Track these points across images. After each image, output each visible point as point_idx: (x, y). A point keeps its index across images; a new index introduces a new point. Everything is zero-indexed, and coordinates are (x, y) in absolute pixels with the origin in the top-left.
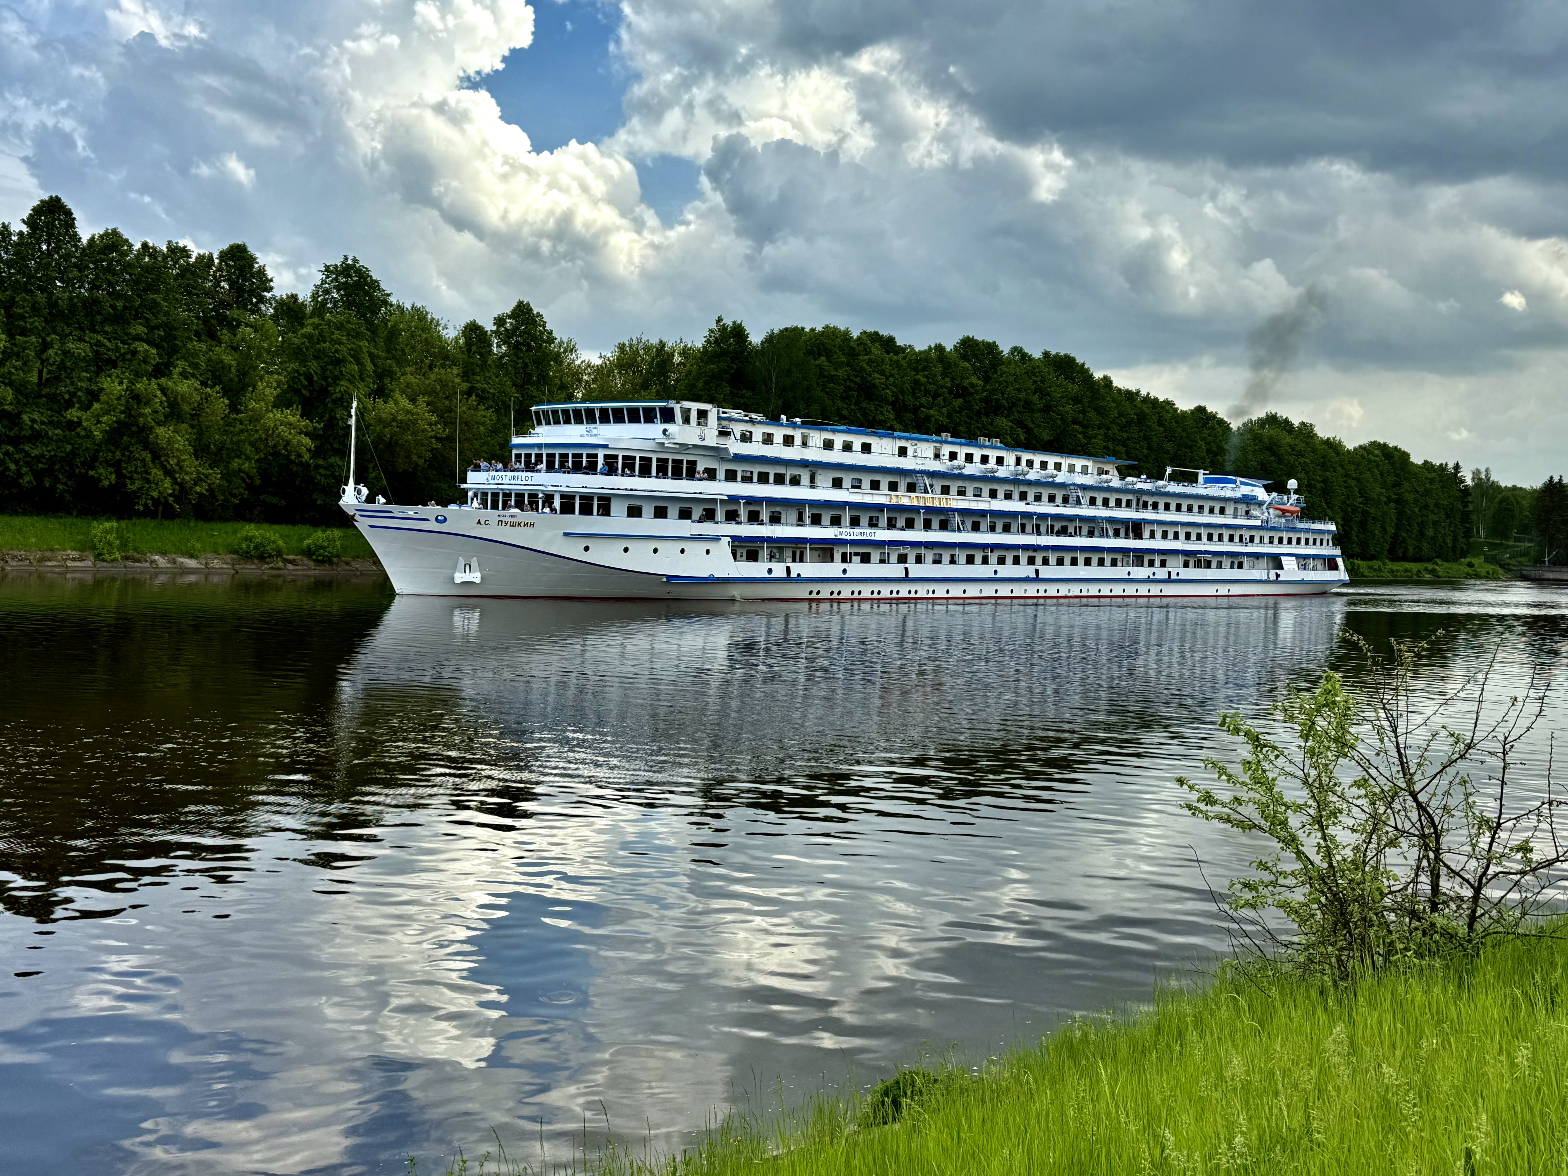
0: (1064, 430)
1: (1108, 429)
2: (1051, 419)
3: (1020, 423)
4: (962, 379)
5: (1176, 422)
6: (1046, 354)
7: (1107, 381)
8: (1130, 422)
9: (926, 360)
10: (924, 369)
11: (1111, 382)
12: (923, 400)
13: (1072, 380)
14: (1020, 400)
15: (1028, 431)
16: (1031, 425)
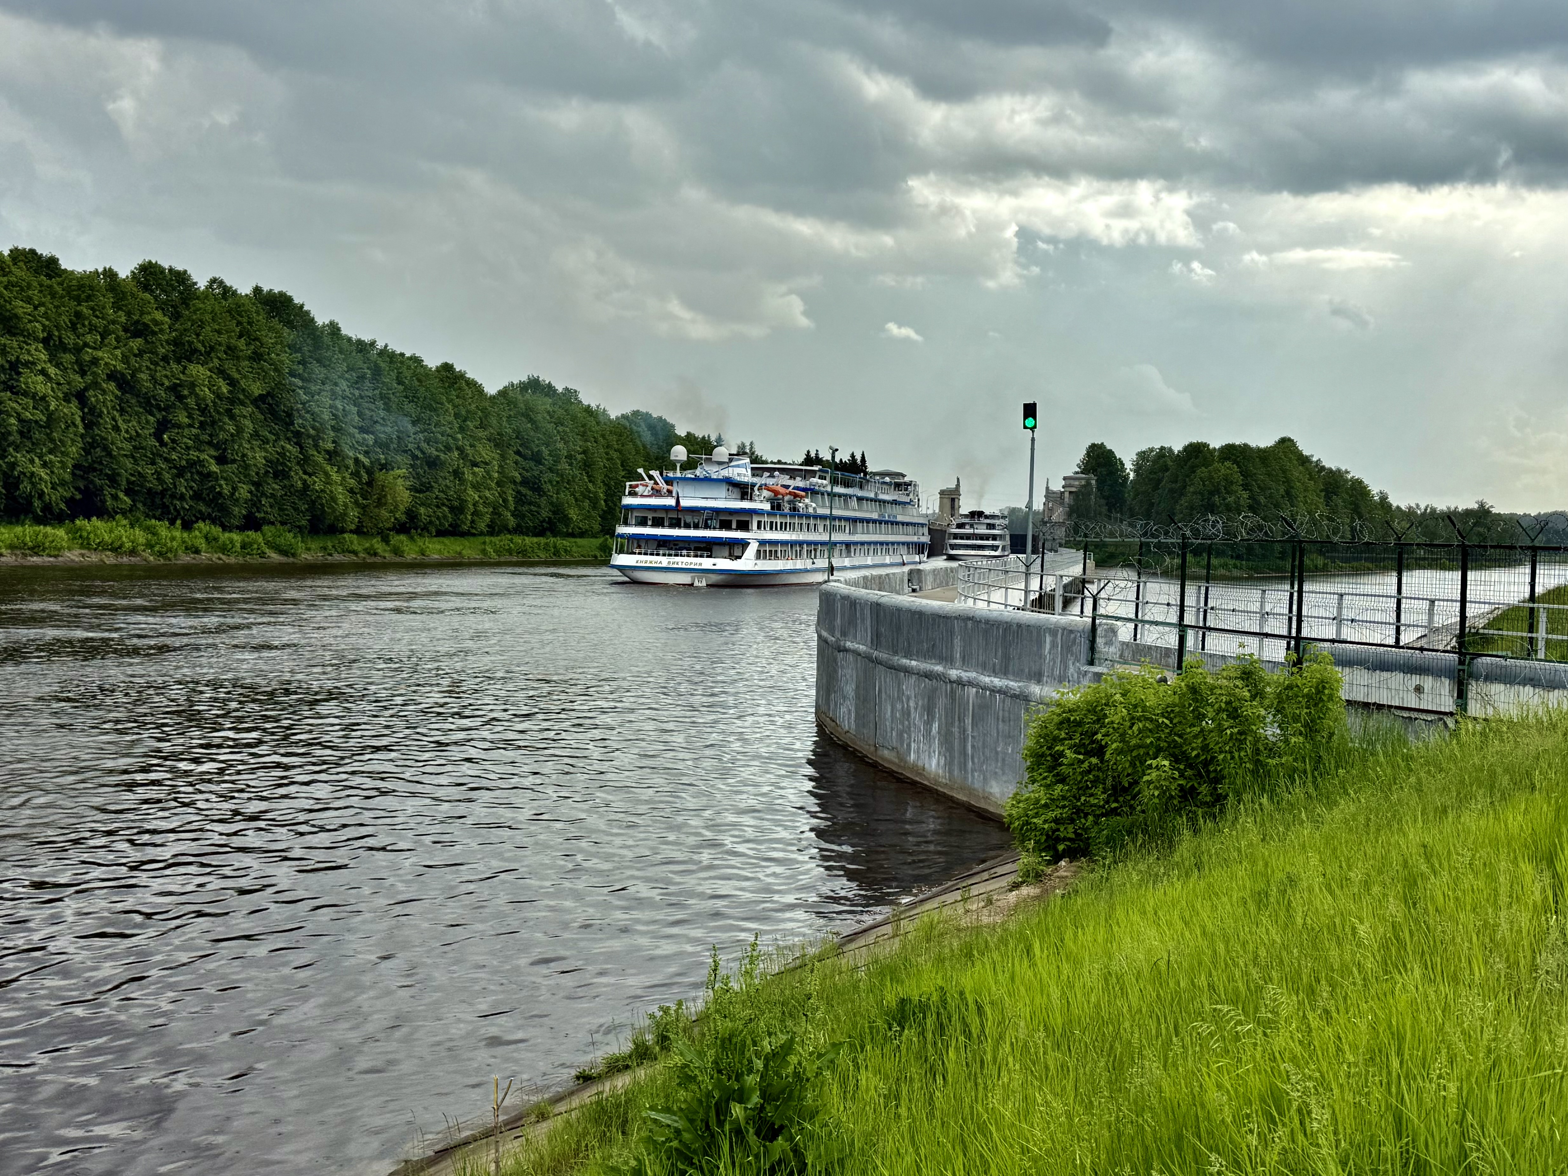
0: (280, 383)
1: (336, 384)
2: (262, 369)
3: (221, 372)
4: (142, 313)
5: (419, 380)
6: (257, 290)
7: (334, 329)
8: (362, 377)
9: (91, 288)
10: (89, 298)
11: (339, 329)
12: (89, 338)
13: (290, 324)
14: (220, 344)
15: (232, 383)
16: (236, 376)
